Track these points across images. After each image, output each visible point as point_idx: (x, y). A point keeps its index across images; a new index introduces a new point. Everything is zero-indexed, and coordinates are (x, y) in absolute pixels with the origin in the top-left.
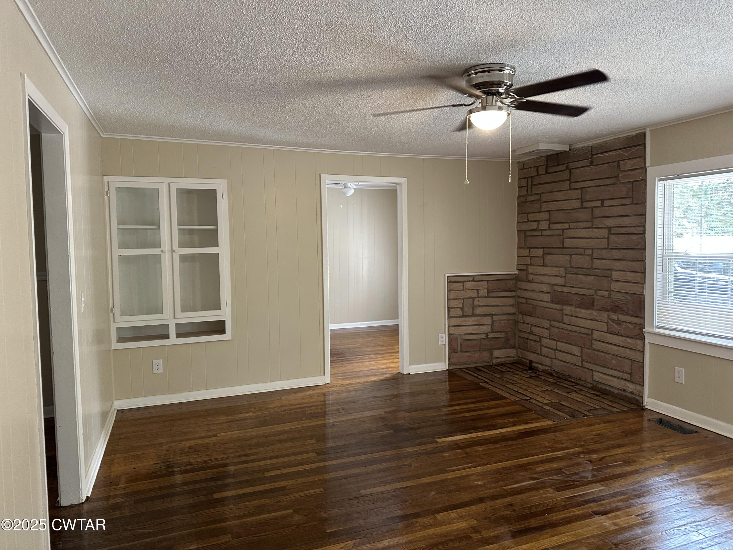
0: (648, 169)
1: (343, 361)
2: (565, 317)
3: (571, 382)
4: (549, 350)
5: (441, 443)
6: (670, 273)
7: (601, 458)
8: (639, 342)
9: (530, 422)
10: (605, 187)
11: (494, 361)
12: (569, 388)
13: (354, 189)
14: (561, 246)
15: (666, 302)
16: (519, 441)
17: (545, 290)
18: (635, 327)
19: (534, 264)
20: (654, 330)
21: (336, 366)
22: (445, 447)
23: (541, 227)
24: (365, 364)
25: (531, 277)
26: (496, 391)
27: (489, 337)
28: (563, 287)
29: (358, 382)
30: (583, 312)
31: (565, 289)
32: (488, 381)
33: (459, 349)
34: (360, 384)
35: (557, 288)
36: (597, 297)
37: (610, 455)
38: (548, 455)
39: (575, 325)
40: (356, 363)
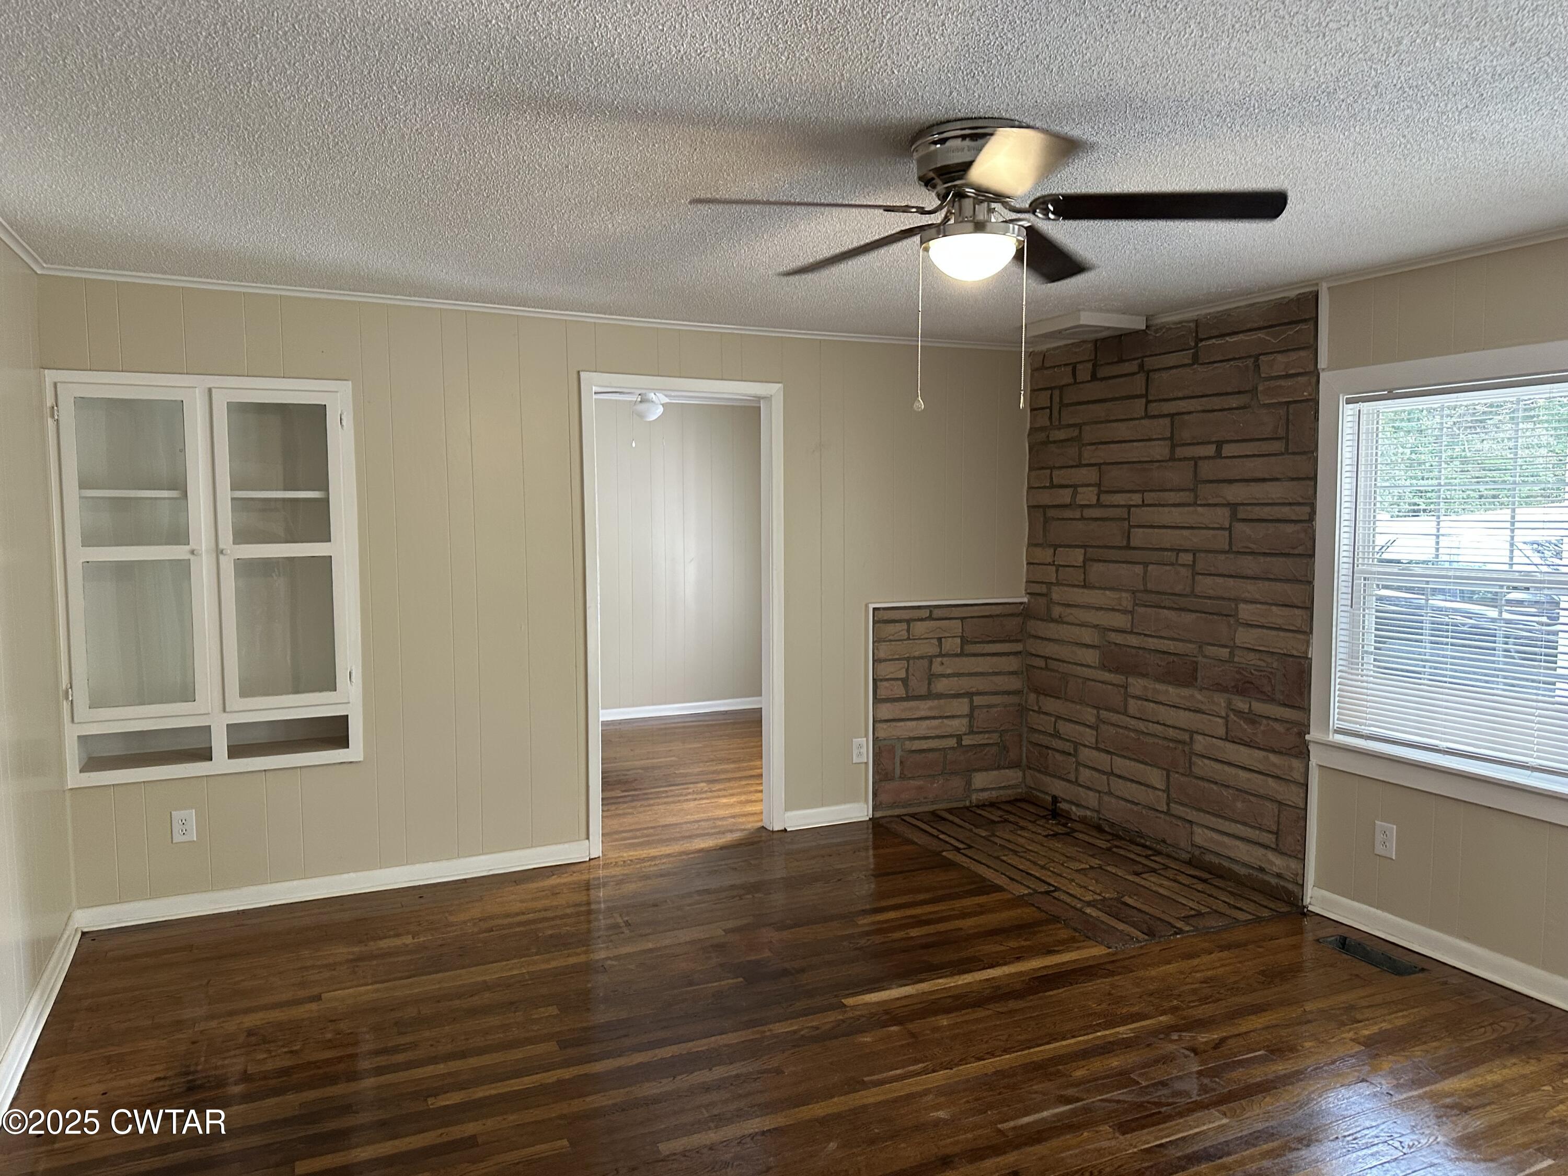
0: (1323, 376)
1: (634, 799)
2: (1132, 702)
3: (1144, 846)
4: (1096, 775)
5: (854, 1008)
6: (1367, 611)
7: (1217, 1042)
8: (1296, 763)
9: (1056, 949)
10: (1225, 413)
11: (974, 797)
12: (1140, 863)
13: (663, 405)
14: (1125, 543)
15: (1358, 675)
16: (1031, 1000)
17: (1088, 641)
18: (1288, 729)
19: (1064, 582)
20: (1331, 738)
21: (618, 812)
22: (864, 1019)
23: (1081, 500)
24: (685, 806)
25: (1057, 611)
26: (980, 873)
27: (964, 743)
28: (1128, 637)
29: (668, 852)
30: (1173, 693)
31: (1134, 641)
32: (961, 846)
33: (898, 772)
34: (671, 859)
35: (1113, 636)
36: (1204, 660)
37: (1237, 1032)
38: (1099, 1037)
39: (1155, 720)
40: (665, 803)
